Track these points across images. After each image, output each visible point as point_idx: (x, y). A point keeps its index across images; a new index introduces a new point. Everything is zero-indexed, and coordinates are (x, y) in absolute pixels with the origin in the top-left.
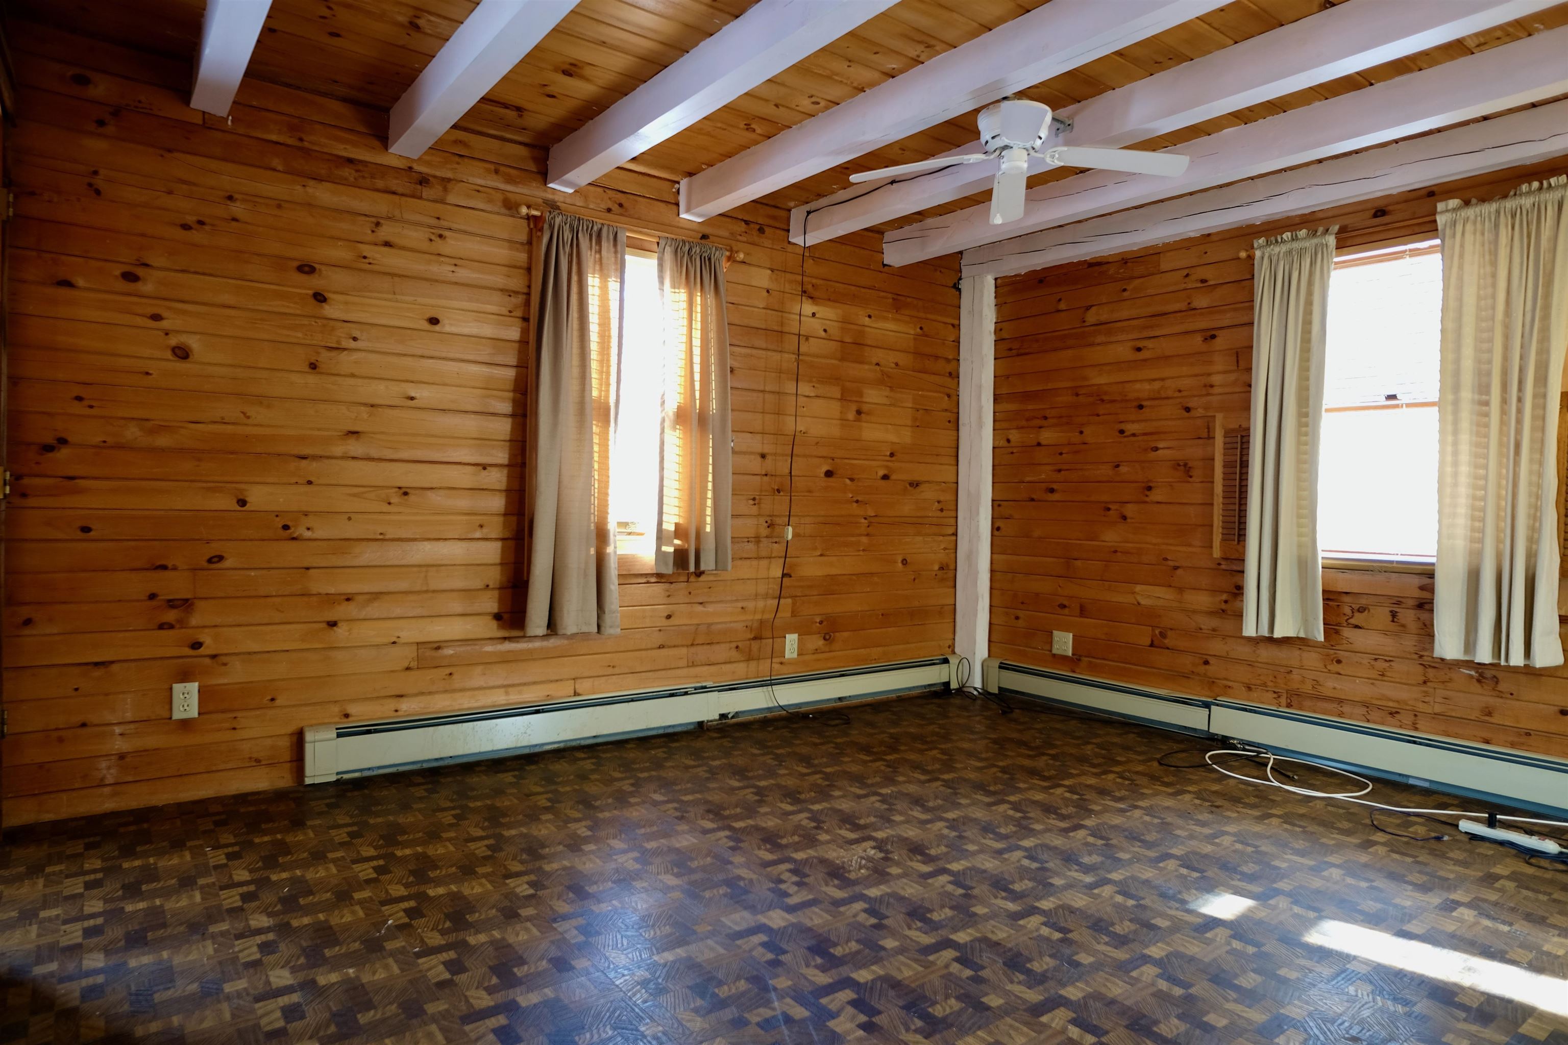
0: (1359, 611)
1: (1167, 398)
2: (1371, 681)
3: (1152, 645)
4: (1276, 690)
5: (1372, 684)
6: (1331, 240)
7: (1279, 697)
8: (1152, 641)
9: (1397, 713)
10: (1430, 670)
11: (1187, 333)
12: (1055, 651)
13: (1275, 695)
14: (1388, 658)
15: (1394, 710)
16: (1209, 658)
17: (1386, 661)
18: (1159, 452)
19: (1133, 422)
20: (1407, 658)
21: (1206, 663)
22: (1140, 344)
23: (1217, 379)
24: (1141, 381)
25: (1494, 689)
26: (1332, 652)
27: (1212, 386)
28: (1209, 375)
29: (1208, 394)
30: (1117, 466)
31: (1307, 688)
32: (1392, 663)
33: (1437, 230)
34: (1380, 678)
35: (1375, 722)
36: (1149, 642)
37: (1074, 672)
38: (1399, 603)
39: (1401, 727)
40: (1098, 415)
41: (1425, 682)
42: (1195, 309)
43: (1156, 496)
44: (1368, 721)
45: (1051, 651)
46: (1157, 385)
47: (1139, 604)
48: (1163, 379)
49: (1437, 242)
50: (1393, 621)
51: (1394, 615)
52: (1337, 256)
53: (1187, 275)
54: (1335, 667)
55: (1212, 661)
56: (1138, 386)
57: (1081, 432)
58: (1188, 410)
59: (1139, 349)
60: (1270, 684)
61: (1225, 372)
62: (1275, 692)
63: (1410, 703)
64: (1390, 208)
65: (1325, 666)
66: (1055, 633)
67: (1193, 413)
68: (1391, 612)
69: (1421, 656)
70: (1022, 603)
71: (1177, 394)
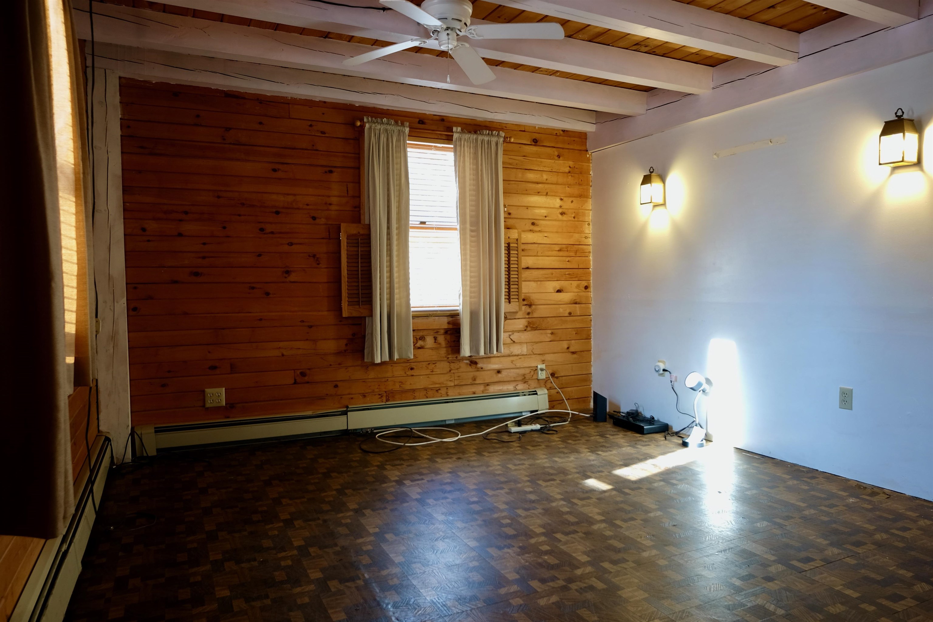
0: (420, 339)
1: (298, 209)
2: (428, 376)
3: (295, 383)
4: (380, 393)
5: (428, 377)
6: (407, 130)
7: (382, 397)
8: (295, 380)
9: (439, 389)
10: (452, 364)
11: (311, 165)
12: (208, 405)
13: (380, 396)
14: (434, 362)
15: (438, 389)
16: (337, 383)
17: (433, 364)
18: (293, 246)
19: (271, 223)
20: (442, 361)
21: (336, 386)
22: (276, 166)
23: (334, 200)
24: (278, 194)
25: (476, 368)
26: (408, 364)
27: (330, 204)
28: (329, 196)
29: (328, 210)
30: (260, 255)
31: (397, 387)
32: (436, 364)
33: (452, 140)
34: (431, 373)
35: (430, 398)
36: (293, 381)
37: (228, 417)
38: (437, 332)
39: (441, 396)
40: (239, 215)
41: (450, 371)
42: (317, 150)
43: (293, 277)
44: (427, 398)
45: (204, 406)
46: (290, 198)
47: (283, 355)
48: (295, 195)
49: (452, 146)
50: (435, 342)
51: (435, 338)
52: (408, 140)
53: (311, 126)
54: (410, 373)
55: (339, 384)
56: (274, 197)
57: (224, 228)
58: (314, 218)
59: (274, 170)
60: (377, 390)
61: (339, 196)
62: (379, 395)
63: (445, 383)
64: (426, 121)
65: (405, 373)
66: (208, 391)
67: (317, 221)
68: (434, 337)
69: (448, 358)
70: (169, 372)
71: (306, 207)
